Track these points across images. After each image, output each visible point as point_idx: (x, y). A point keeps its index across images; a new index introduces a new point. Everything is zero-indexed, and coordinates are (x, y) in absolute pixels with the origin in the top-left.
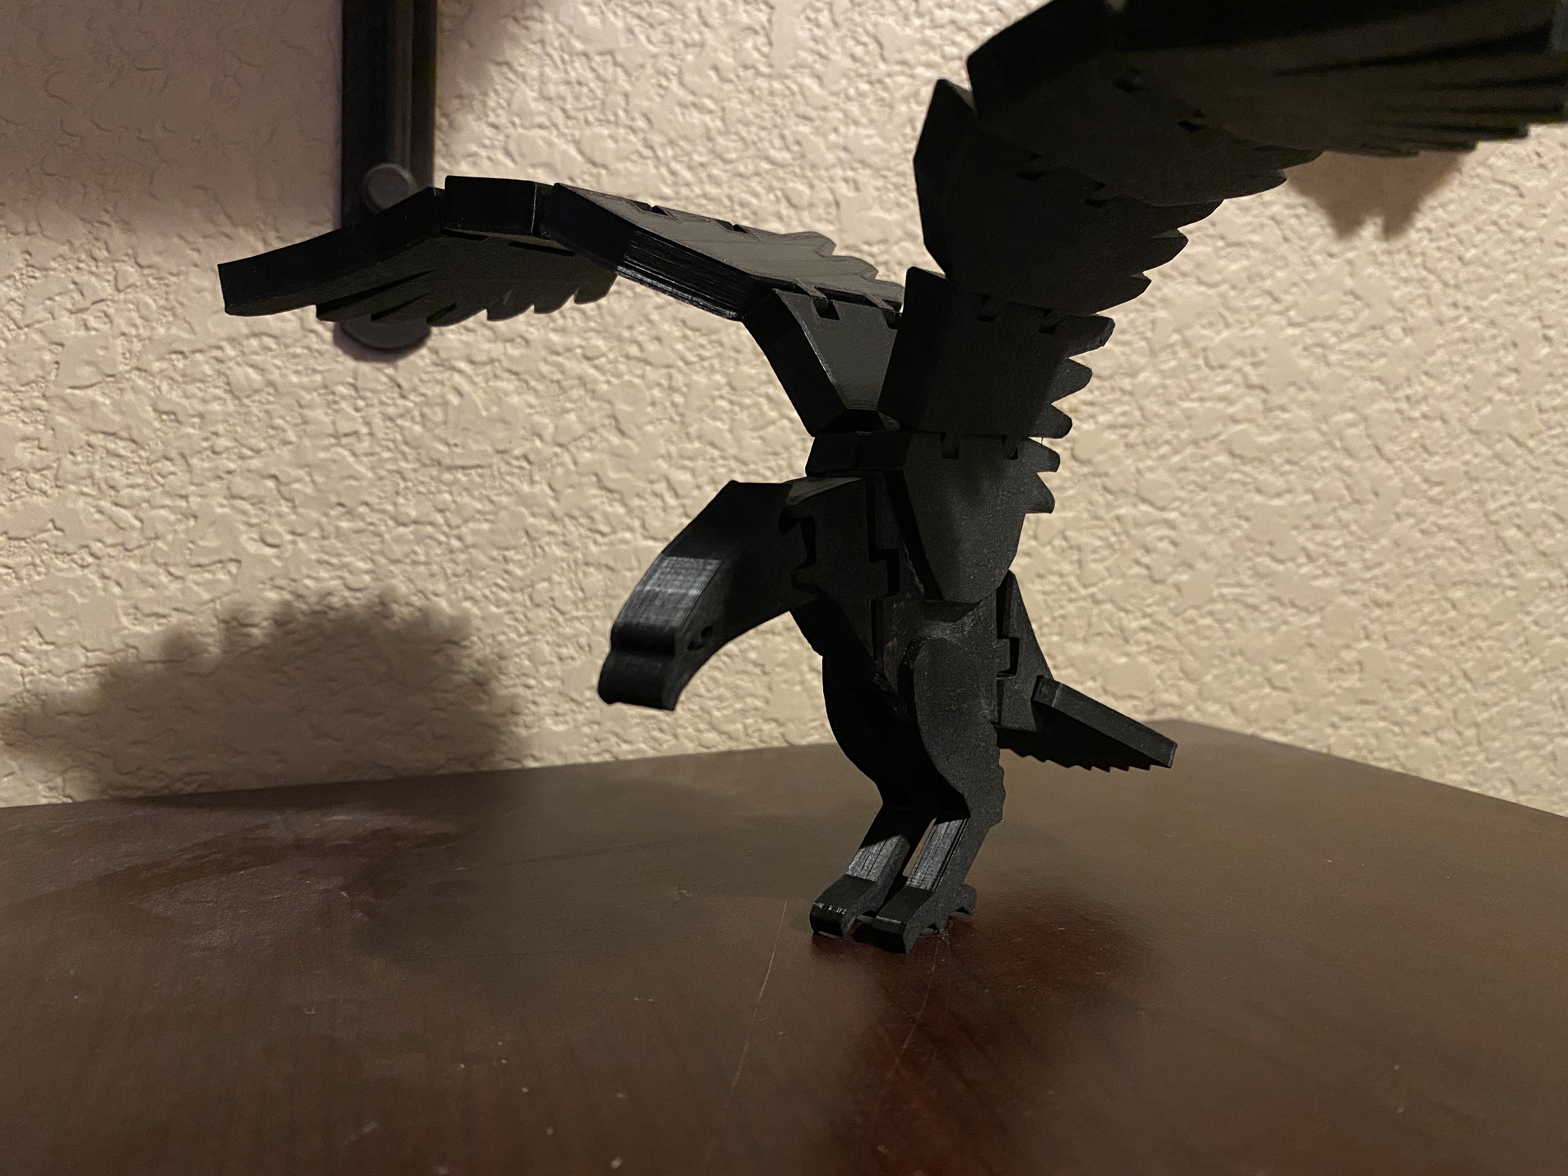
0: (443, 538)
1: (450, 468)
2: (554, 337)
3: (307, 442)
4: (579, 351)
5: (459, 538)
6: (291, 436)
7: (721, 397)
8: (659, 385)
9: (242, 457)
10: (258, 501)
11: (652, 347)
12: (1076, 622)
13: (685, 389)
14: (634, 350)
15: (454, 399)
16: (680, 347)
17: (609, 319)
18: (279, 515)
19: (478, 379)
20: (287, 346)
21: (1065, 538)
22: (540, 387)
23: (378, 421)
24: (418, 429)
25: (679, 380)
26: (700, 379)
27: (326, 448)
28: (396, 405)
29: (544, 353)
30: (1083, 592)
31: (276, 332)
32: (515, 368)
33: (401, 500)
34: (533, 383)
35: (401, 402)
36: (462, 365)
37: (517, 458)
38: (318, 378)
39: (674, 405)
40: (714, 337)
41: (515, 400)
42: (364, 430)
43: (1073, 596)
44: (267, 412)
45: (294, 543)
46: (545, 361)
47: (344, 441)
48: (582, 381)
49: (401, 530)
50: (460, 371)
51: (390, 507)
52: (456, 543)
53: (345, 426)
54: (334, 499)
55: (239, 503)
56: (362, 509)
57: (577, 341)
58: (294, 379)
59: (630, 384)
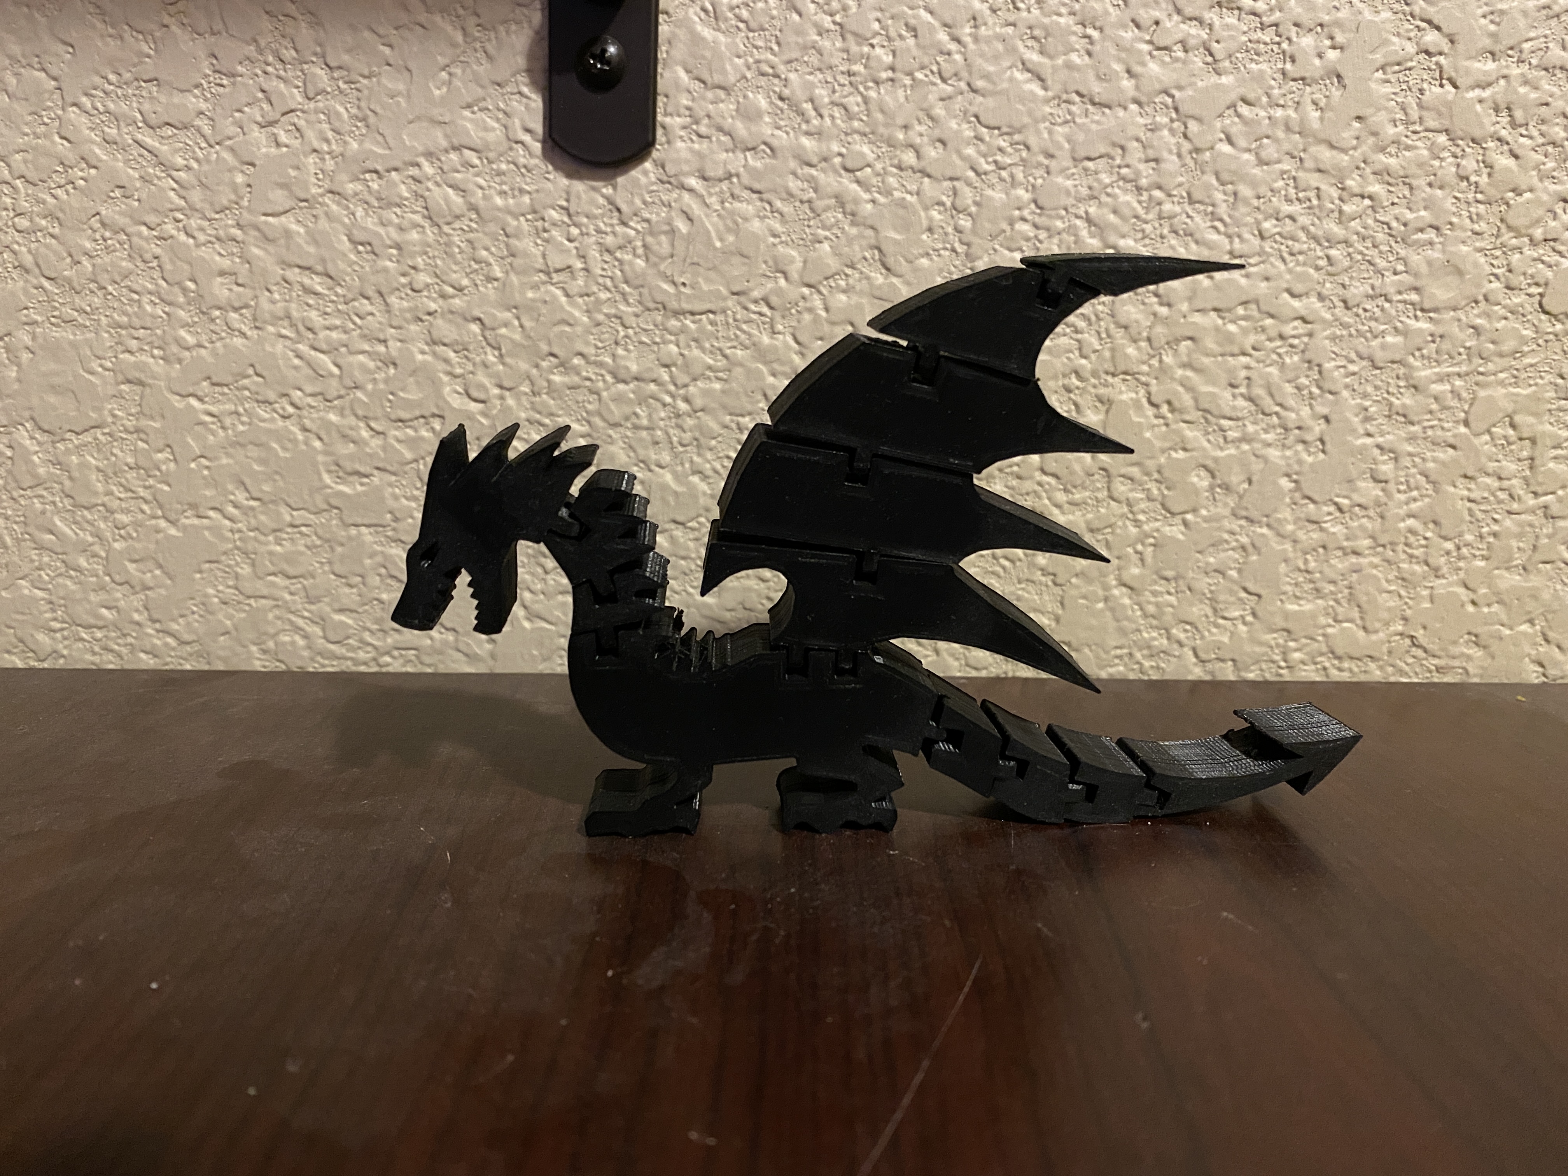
0: (668, 399)
1: (677, 313)
2: (805, 141)
3: (514, 278)
4: (837, 160)
5: (687, 400)
6: (498, 273)
7: (1024, 219)
8: (940, 203)
9: (443, 296)
10: (462, 348)
11: (932, 153)
12: (1514, 543)
13: (973, 209)
14: (909, 158)
15: (682, 226)
16: (970, 151)
17: (879, 116)
18: (485, 365)
19: (713, 200)
20: (490, 162)
21: (1513, 426)
22: (787, 209)
23: (594, 254)
24: (640, 263)
25: (967, 196)
26: (997, 195)
27: (535, 287)
28: (614, 233)
29: (793, 164)
30: (1532, 502)
31: (478, 143)
32: (757, 186)
33: (620, 351)
34: (778, 204)
35: (619, 229)
36: (693, 182)
37: (756, 302)
38: (526, 199)
39: (958, 230)
40: (1017, 137)
41: (756, 225)
42: (579, 265)
43: (1515, 506)
44: (469, 241)
45: (502, 398)
46: (794, 174)
47: (556, 277)
48: (840, 201)
49: (621, 386)
50: (691, 190)
51: (608, 360)
52: (683, 406)
53: (556, 261)
54: (545, 348)
55: (440, 349)
56: (576, 361)
57: (835, 147)
58: (499, 201)
59: (902, 204)
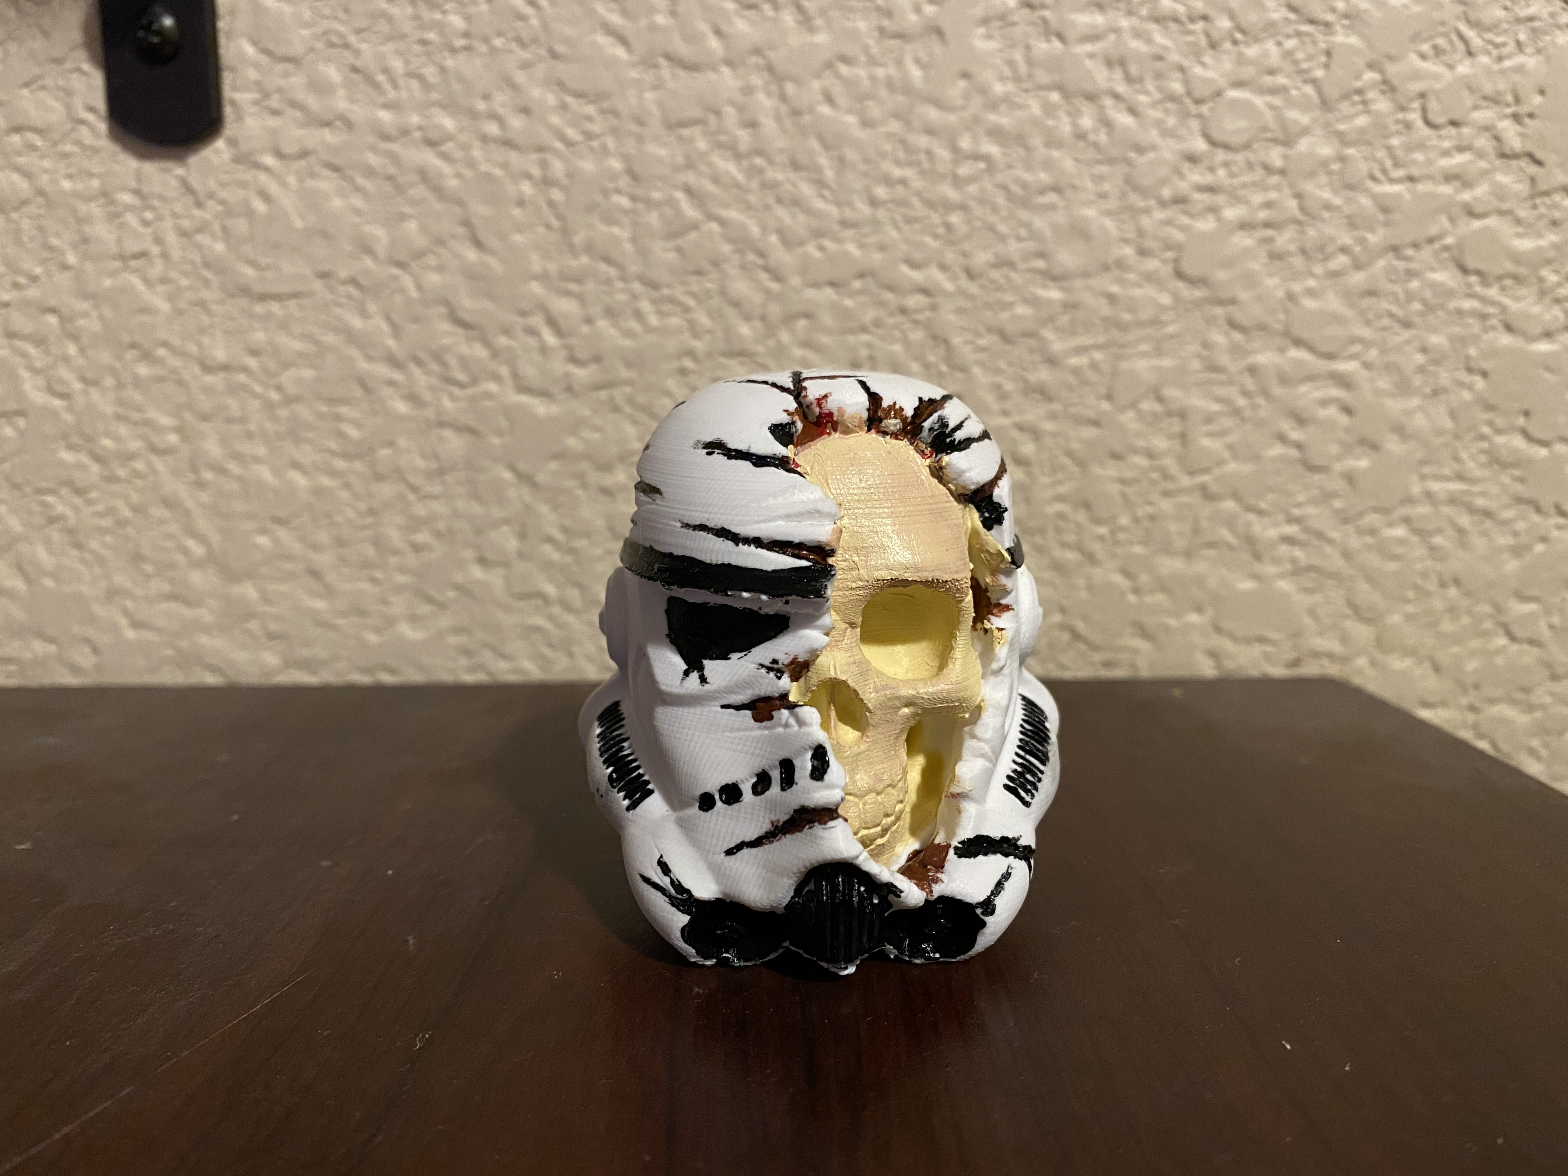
0: (258, 389)
1: (264, 297)
2: (384, 116)
3: (89, 267)
4: (417, 134)
5: (279, 388)
6: (71, 259)
7: (618, 191)
8: (529, 177)
9: (16, 286)
10: (40, 341)
11: (516, 122)
12: (1173, 527)
13: (565, 181)
14: (492, 129)
15: (260, 207)
16: (555, 120)
17: (457, 87)
18: (66, 359)
19: (292, 180)
20: (55, 144)
21: (1160, 399)
22: (368, 185)
23: (171, 238)
24: (219, 247)
25: (558, 167)
26: (588, 166)
27: (112, 274)
28: (190, 217)
29: (371, 139)
30: (1186, 481)
31: (39, 124)
32: (338, 161)
33: (206, 340)
34: (360, 181)
35: (196, 212)
36: (269, 160)
37: (345, 282)
38: (96, 183)
39: (551, 204)
40: (605, 105)
41: (337, 203)
42: (155, 250)
43: (1169, 486)
44: (41, 229)
45: (86, 393)
46: (374, 149)
47: (134, 263)
48: (424, 175)
49: (209, 379)
50: (266, 169)
51: (193, 349)
52: (274, 396)
53: (132, 247)
54: (126, 338)
55: (18, 343)
56: (161, 352)
57: (415, 119)
58: (66, 185)
59: (488, 176)
